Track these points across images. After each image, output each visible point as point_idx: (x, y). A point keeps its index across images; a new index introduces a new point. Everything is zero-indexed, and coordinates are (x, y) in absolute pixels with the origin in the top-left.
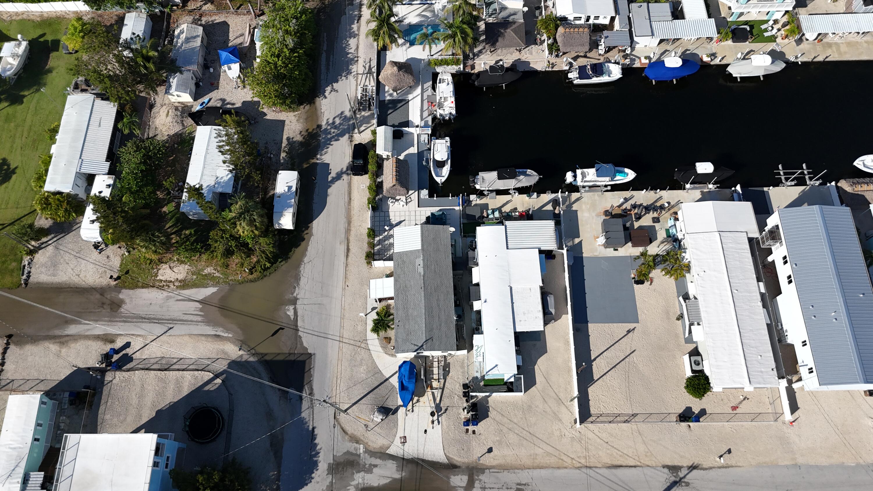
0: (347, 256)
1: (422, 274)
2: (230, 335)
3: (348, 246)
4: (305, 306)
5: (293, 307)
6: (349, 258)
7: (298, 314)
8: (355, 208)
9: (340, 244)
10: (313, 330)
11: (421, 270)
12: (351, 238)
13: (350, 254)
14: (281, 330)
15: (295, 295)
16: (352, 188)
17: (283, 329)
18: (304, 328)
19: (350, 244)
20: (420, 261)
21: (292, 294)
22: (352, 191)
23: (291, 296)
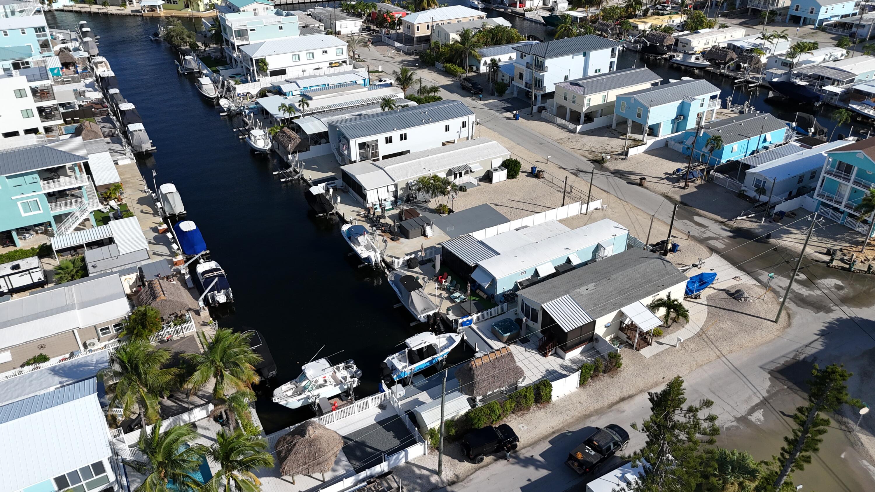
0: (630, 397)
1: (594, 284)
2: (865, 463)
3: (618, 402)
4: (734, 406)
5: (749, 417)
6: (631, 393)
7: (749, 407)
8: (561, 420)
9: (624, 412)
10: (746, 384)
11: (591, 286)
12: (605, 403)
13: (625, 394)
14: (786, 413)
15: (735, 424)
16: (536, 438)
17: (782, 413)
18: (755, 393)
19: (614, 401)
20: (582, 290)
21: (737, 427)
22: (541, 436)
23: (742, 427)
